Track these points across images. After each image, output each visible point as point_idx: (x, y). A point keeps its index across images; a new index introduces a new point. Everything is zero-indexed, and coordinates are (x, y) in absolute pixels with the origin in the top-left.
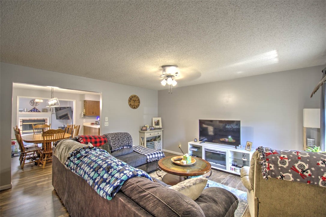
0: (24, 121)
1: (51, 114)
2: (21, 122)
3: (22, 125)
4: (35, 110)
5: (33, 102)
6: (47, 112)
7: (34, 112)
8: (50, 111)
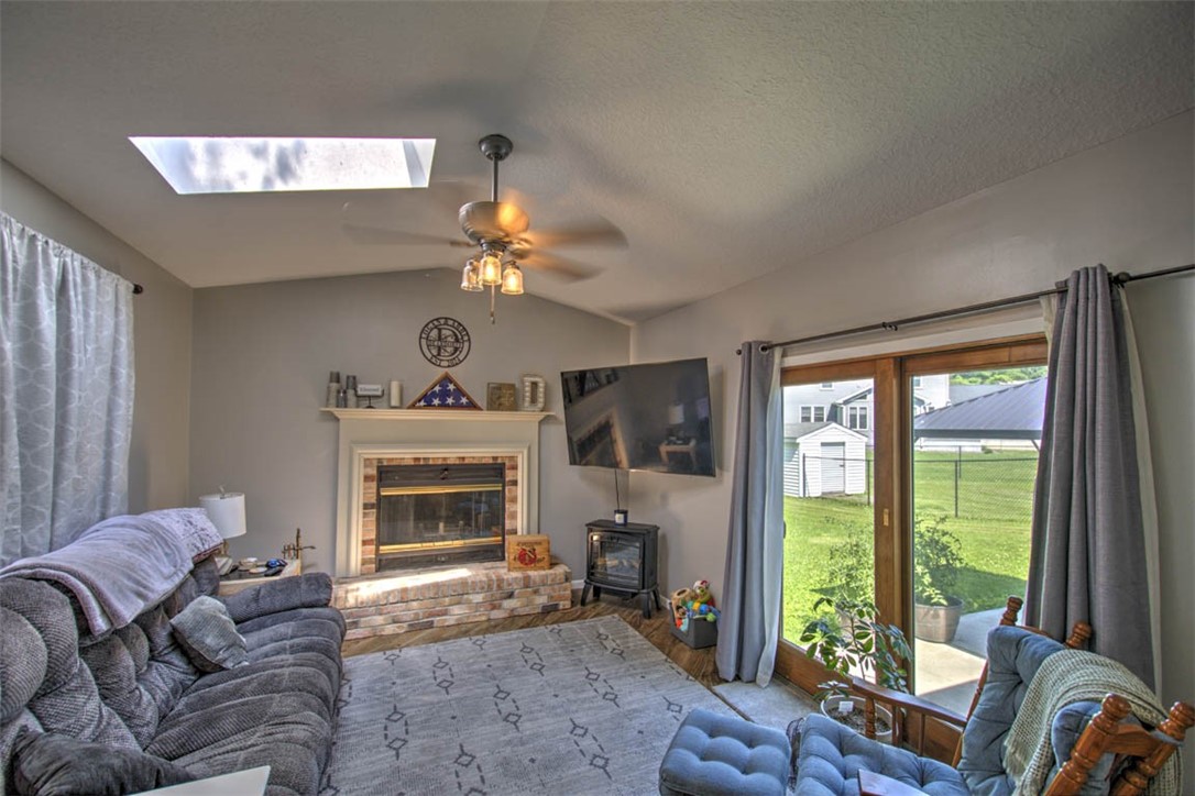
0: (386, 474)
1: (537, 424)
2: (367, 478)
3: (374, 501)
4: (444, 395)
5: (434, 333)
6: (514, 407)
7: (443, 406)
8: (534, 400)
